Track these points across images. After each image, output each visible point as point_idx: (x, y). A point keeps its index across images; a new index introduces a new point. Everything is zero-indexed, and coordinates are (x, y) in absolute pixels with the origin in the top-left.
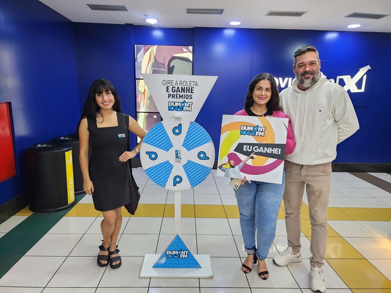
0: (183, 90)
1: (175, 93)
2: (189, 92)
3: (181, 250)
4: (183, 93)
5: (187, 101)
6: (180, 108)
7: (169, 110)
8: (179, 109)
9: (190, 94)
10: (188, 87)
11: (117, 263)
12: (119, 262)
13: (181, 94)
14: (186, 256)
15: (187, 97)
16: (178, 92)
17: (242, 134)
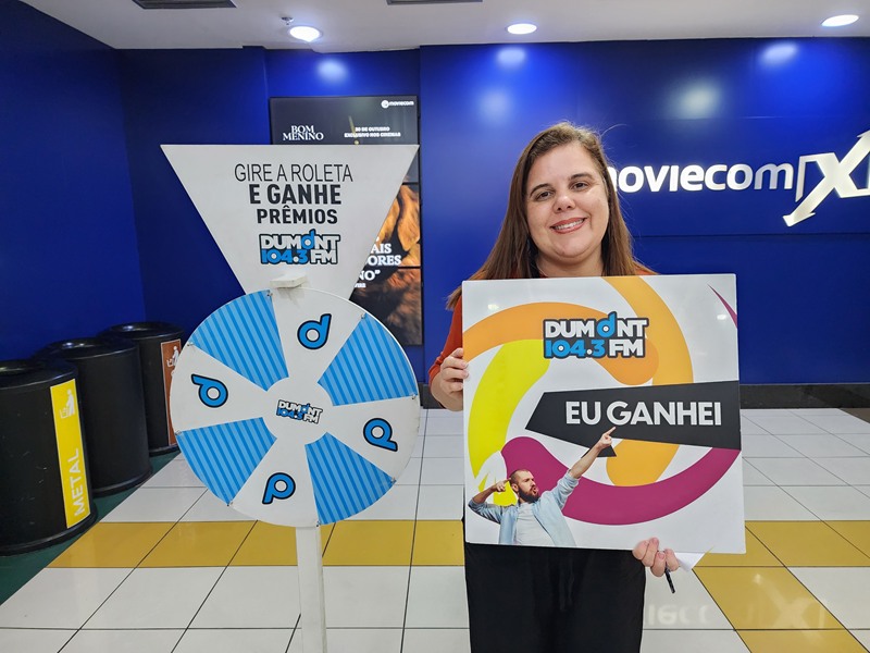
0: (305, 194)
2: (325, 202)
4: (306, 206)
6: (300, 255)
8: (296, 259)
9: (330, 206)
10: (320, 184)
13: (299, 208)
15: (319, 217)
16: (289, 203)
17: (553, 356)
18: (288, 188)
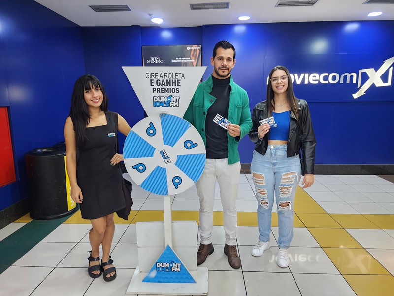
0: (168, 83)
1: (160, 87)
2: (175, 86)
3: (173, 262)
4: (169, 87)
5: (174, 95)
6: (167, 103)
7: (155, 105)
8: (165, 105)
9: (177, 87)
10: (174, 80)
11: (112, 275)
12: (114, 273)
13: (167, 88)
14: (179, 269)
15: (173, 91)
16: (163, 86)
18: (163, 81)
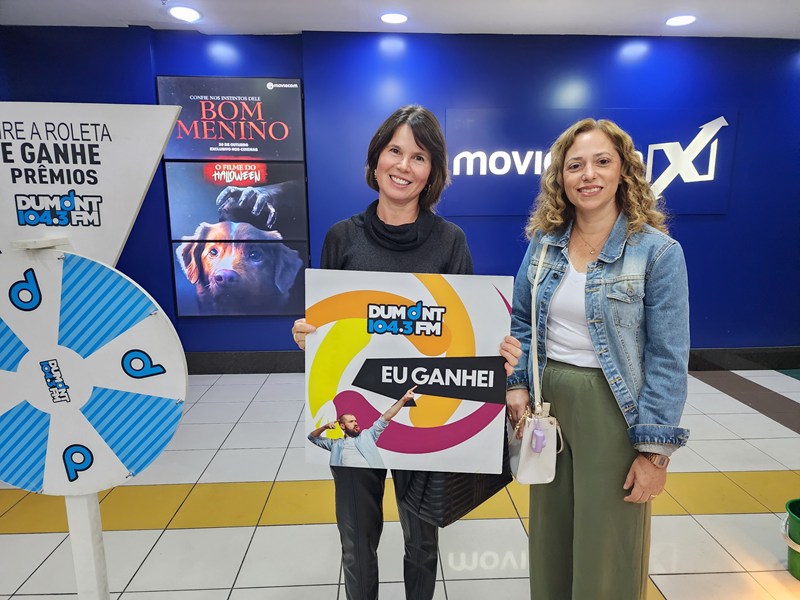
0: (62, 154)
2: (84, 162)
4: (63, 165)
9: (89, 166)
13: (56, 168)
15: (79, 177)
17: (374, 331)
18: (43, 146)
